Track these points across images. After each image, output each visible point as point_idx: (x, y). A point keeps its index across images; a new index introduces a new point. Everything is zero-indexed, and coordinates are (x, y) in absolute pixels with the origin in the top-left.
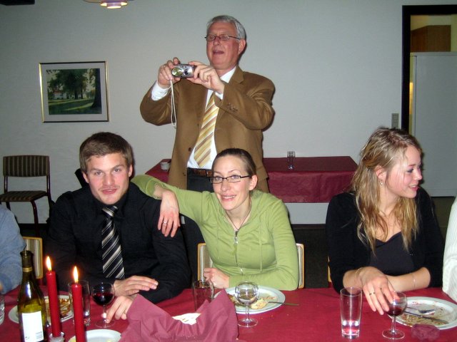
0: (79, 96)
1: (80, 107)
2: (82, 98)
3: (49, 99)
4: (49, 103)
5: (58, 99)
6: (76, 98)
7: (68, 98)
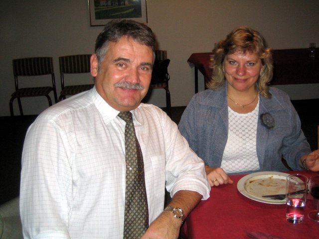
0: (122, 3)
1: (123, 13)
2: (124, 4)
3: (95, 6)
4: (95, 9)
5: (104, 6)
6: (119, 5)
7: (112, 5)
